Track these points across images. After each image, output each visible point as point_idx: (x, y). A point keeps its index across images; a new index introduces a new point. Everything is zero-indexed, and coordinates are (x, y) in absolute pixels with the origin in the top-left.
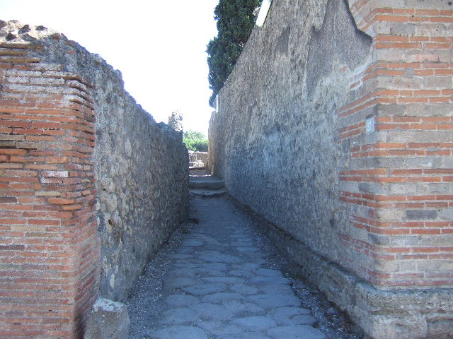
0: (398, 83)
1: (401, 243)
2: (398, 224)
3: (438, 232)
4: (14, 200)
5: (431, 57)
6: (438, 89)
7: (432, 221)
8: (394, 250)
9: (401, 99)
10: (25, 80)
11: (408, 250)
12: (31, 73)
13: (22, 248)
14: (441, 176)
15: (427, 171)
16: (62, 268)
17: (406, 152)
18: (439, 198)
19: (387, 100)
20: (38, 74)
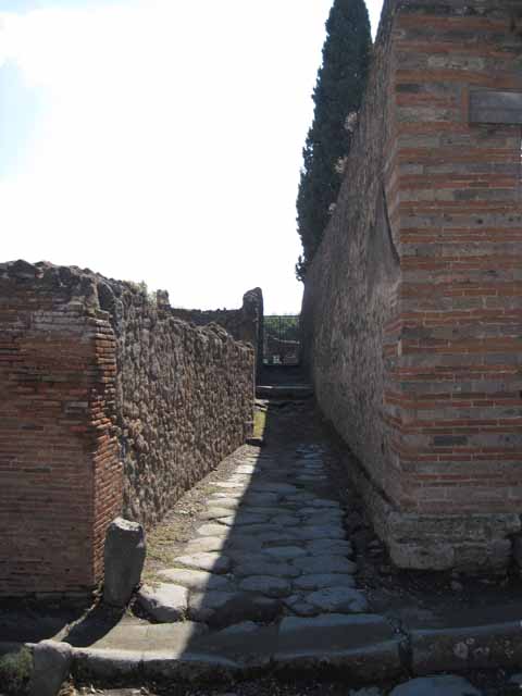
0: (425, 305)
1: (429, 470)
2: (426, 451)
3: (468, 458)
4: (41, 428)
5: (460, 278)
6: (468, 310)
7: (462, 447)
8: (422, 477)
9: (427, 322)
10: (49, 320)
11: (436, 477)
12: (55, 313)
13: (47, 471)
14: (471, 401)
15: (457, 395)
16: (83, 490)
17: (432, 376)
18: (470, 423)
19: (414, 323)
20: (61, 314)
